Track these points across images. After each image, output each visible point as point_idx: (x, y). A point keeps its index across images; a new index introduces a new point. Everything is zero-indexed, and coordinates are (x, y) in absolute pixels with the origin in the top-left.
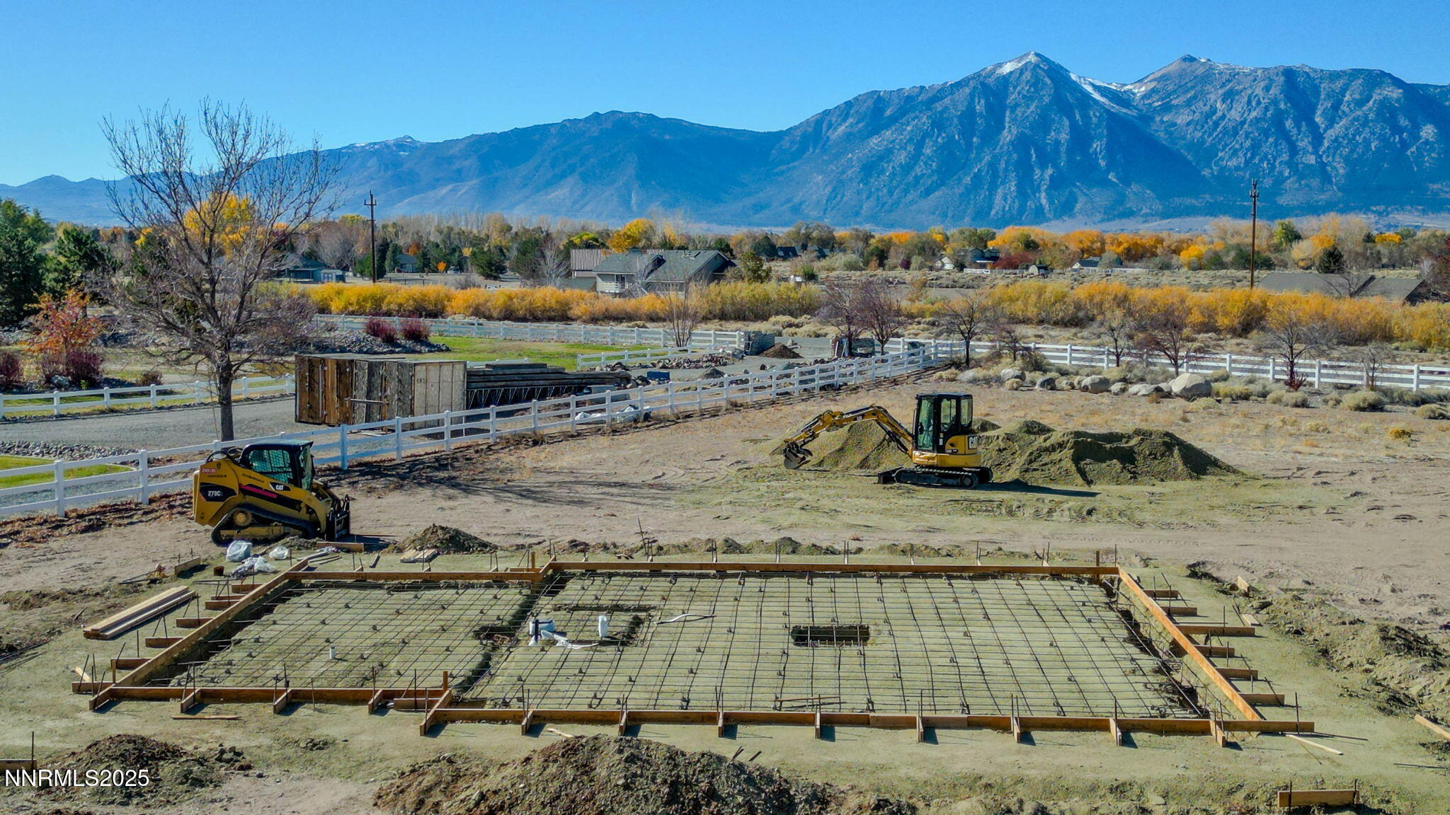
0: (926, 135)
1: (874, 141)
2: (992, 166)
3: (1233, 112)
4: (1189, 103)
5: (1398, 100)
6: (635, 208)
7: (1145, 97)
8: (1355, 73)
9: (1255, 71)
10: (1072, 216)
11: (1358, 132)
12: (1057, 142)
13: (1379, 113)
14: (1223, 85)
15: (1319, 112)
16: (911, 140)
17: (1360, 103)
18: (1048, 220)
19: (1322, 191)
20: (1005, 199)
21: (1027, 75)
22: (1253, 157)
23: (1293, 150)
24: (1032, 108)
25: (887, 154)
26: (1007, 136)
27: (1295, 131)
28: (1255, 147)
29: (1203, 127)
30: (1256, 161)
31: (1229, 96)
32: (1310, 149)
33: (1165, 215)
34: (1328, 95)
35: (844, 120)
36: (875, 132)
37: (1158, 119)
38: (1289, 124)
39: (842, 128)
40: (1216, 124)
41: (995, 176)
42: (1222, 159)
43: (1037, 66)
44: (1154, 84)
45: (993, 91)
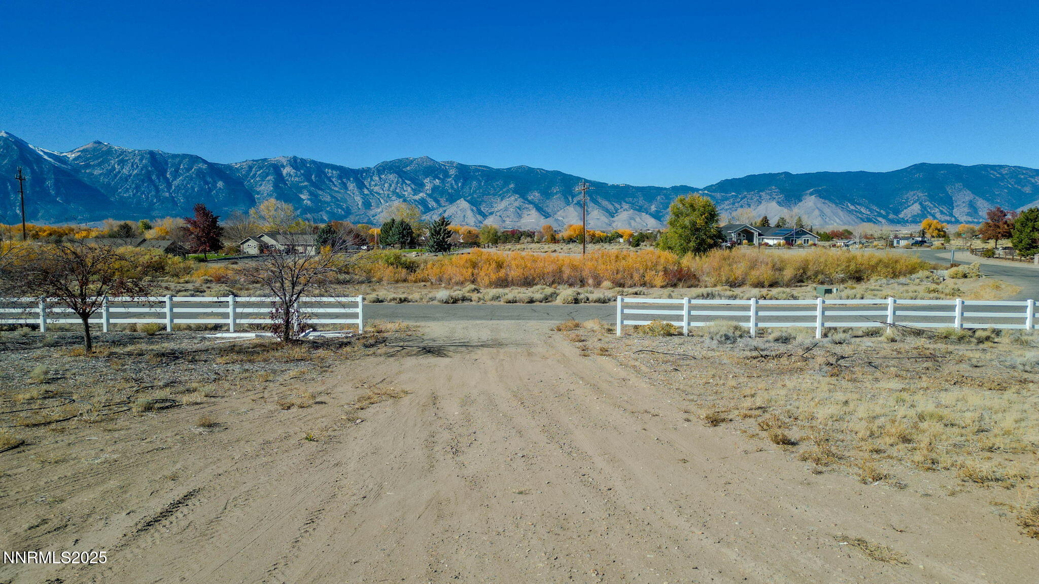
3: (124, 170)
5: (205, 169)
7: (76, 159)
8: (185, 156)
9: (134, 151)
10: (38, 220)
11: (188, 183)
13: (197, 175)
14: (118, 157)
15: (168, 173)
17: (188, 170)
22: (137, 192)
23: (157, 190)
24: (5, 161)
27: (157, 181)
28: (137, 188)
29: (109, 177)
30: (139, 194)
31: (122, 162)
32: (166, 189)
34: (172, 165)
37: (83, 171)
38: (154, 177)
40: (116, 176)
42: (120, 193)
43: (7, 138)
44: (80, 153)
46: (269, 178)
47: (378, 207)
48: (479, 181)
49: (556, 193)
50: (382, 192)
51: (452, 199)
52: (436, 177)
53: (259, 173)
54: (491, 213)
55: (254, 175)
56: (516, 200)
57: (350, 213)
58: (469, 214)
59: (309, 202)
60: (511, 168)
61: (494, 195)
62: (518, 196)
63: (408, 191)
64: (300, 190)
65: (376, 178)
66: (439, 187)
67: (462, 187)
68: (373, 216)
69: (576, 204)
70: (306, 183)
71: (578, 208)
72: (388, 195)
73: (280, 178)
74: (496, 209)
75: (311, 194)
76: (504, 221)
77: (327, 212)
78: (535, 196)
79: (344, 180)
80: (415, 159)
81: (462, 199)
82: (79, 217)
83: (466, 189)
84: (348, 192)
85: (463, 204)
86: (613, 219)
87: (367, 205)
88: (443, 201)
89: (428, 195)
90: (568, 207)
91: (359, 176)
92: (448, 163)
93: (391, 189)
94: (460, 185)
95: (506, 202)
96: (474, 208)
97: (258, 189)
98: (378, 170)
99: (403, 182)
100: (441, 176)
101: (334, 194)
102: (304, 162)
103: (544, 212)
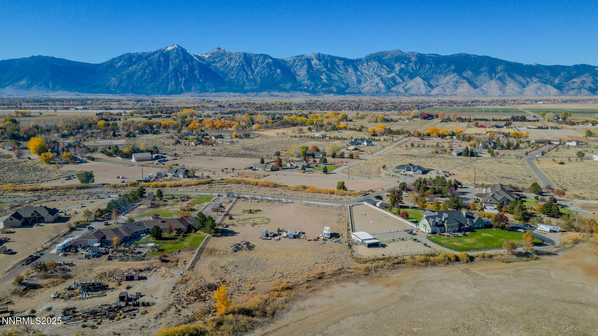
0: (147, 67)
1: (130, 68)
2: (167, 76)
3: (231, 64)
4: (220, 61)
5: (271, 62)
6: (51, 87)
7: (208, 58)
8: (261, 55)
9: (236, 53)
11: (262, 70)
12: (185, 71)
13: (267, 66)
14: (228, 57)
15: (253, 65)
16: (142, 69)
17: (262, 63)
18: (184, 92)
19: (255, 86)
20: (171, 86)
21: (175, 51)
22: (237, 76)
23: (247, 75)
24: (177, 60)
25: (135, 72)
26: (171, 67)
27: (247, 70)
28: (238, 74)
29: (224, 68)
31: (230, 59)
32: (251, 74)
33: (215, 92)
34: (254, 61)
35: (120, 61)
36: (131, 66)
37: (212, 65)
38: (245, 68)
39: (119, 64)
40: (227, 67)
41: (168, 79)
42: (229, 76)
43: (177, 49)
44: (210, 55)
45: (165, 55)
46: (305, 66)
47: (365, 83)
48: (431, 64)
49: (483, 72)
50: (368, 73)
51: (412, 77)
52: (403, 63)
53: (299, 64)
54: (437, 86)
55: (297, 65)
56: (455, 77)
57: (349, 87)
58: (422, 86)
59: (326, 81)
60: (453, 55)
61: (440, 73)
62: (456, 74)
63: (384, 73)
64: (321, 73)
65: (365, 64)
66: (404, 69)
67: (420, 68)
68: (362, 89)
69: (497, 79)
70: (325, 69)
71: (499, 82)
72: (372, 75)
73: (310, 66)
74: (441, 83)
75: (327, 75)
76: (445, 91)
77: (336, 86)
78: (468, 74)
79: (347, 67)
80: (390, 52)
81: (418, 77)
82: (210, 90)
83: (422, 71)
84: (348, 74)
85: (418, 80)
86: (524, 89)
87: (359, 82)
88: (406, 78)
89: (396, 74)
90: (491, 81)
91: (354, 64)
92: (411, 53)
93: (374, 71)
94: (418, 67)
95: (447, 78)
96: (426, 83)
97: (298, 73)
98: (367, 60)
99: (382, 66)
100: (406, 62)
101: (340, 75)
102: (324, 56)
103: (474, 84)
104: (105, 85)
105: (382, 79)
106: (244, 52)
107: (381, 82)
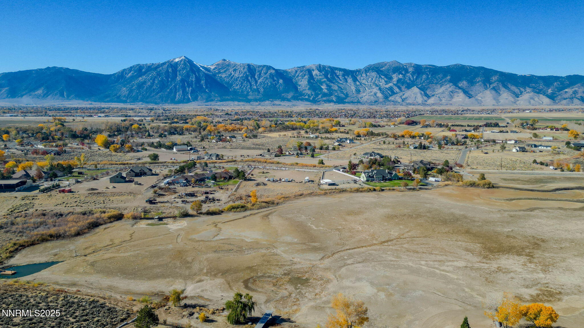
0: (155, 77)
1: (140, 78)
2: (175, 86)
3: (236, 74)
4: (225, 72)
5: (274, 73)
6: (66, 96)
7: (214, 69)
8: (264, 66)
9: (241, 64)
11: (265, 81)
12: (192, 81)
13: (270, 76)
14: (233, 67)
15: (256, 76)
16: (151, 79)
17: (266, 74)
18: (191, 102)
19: (258, 95)
20: (179, 96)
21: (182, 62)
22: (241, 86)
23: (251, 85)
24: (185, 71)
25: (144, 83)
26: (179, 78)
27: (251, 80)
28: (242, 84)
29: (229, 78)
32: (255, 85)
33: (221, 101)
34: (258, 71)
35: (130, 72)
36: (140, 76)
37: (217, 75)
38: (249, 78)
39: (130, 75)
40: (232, 78)
41: (176, 89)
42: (234, 86)
43: (185, 60)
44: (216, 66)
45: (174, 66)
46: (306, 77)
47: (364, 92)
48: (427, 74)
49: (478, 82)
50: (367, 83)
51: (409, 87)
52: (400, 73)
53: (300, 74)
54: (433, 95)
55: (298, 75)
56: (450, 87)
57: (348, 97)
58: (419, 95)
59: (326, 91)
60: (450, 66)
61: (436, 84)
62: (452, 84)
63: (382, 83)
64: (322, 83)
65: (364, 75)
66: (401, 79)
67: (417, 79)
68: (361, 98)
69: (491, 89)
70: (325, 79)
71: (493, 92)
72: (371, 85)
73: (311, 77)
74: (437, 93)
75: (328, 85)
76: (441, 100)
77: (336, 96)
79: (346, 77)
80: (388, 63)
81: (415, 87)
82: (216, 100)
83: (419, 81)
84: (348, 84)
85: (415, 89)
86: (518, 99)
87: (358, 91)
88: (403, 88)
89: (394, 84)
90: (486, 91)
91: (353, 74)
92: (408, 64)
93: (372, 82)
94: (415, 77)
95: (443, 88)
96: (423, 92)
97: (300, 83)
98: (366, 70)
99: (380, 77)
100: (403, 73)
101: (340, 85)
102: (324, 67)
103: (469, 94)
104: (116, 95)
105: (380, 89)
106: (248, 63)
107: (379, 92)
